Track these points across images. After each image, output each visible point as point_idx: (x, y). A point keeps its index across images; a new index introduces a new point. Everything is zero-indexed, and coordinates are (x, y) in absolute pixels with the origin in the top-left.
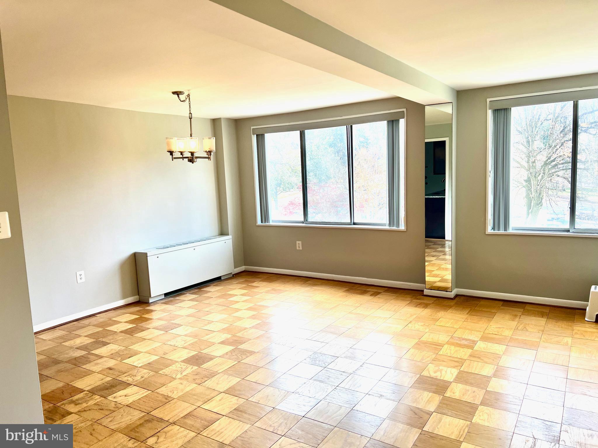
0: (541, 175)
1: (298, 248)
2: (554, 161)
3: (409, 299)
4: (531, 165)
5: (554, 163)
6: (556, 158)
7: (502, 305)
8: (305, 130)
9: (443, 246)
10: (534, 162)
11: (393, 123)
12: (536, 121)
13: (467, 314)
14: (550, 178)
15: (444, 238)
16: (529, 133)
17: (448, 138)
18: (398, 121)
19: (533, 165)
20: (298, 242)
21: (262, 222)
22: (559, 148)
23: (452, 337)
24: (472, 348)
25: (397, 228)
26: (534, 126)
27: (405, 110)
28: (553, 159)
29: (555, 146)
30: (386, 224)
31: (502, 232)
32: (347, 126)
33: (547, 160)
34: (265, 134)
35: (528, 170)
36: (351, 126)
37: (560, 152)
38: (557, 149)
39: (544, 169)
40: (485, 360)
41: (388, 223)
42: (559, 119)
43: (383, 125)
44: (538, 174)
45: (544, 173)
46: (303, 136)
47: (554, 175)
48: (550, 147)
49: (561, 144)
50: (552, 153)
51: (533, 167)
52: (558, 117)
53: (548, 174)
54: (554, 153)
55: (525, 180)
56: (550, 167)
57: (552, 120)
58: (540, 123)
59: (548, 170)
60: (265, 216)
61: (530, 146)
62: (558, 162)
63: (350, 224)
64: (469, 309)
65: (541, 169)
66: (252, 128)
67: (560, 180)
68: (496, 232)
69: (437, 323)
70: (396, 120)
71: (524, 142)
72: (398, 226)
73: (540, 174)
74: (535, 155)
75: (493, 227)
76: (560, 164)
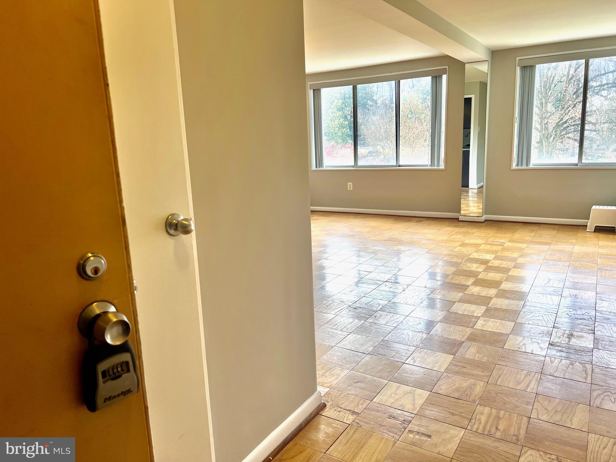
0: (553, 137)
1: (349, 189)
2: (566, 122)
3: (448, 223)
4: (544, 127)
5: (565, 125)
6: (568, 119)
7: (522, 225)
8: (358, 85)
9: (468, 192)
10: (547, 124)
11: (436, 79)
12: (550, 83)
13: (496, 230)
14: (561, 140)
15: (468, 187)
16: (543, 95)
17: (474, 95)
18: (441, 77)
19: (545, 127)
20: (349, 184)
21: (316, 167)
22: (571, 109)
23: (486, 241)
24: (503, 246)
25: (437, 168)
26: (548, 88)
27: (447, 67)
28: (565, 120)
29: (567, 108)
30: (428, 165)
31: (524, 167)
32: (395, 81)
33: (559, 122)
34: (321, 89)
35: (540, 132)
36: (399, 81)
37: (572, 114)
38: (569, 110)
39: (556, 130)
40: (514, 251)
41: (430, 164)
42: (572, 81)
43: (428, 80)
44: (549, 136)
45: (556, 135)
46: (355, 90)
47: (566, 137)
48: (563, 108)
49: (573, 105)
50: (564, 114)
51: (546, 129)
52: (571, 79)
53: (560, 135)
54: (567, 115)
55: (536, 142)
56: (562, 128)
57: (565, 82)
58: (553, 85)
59: (560, 131)
60: (319, 161)
61: (544, 108)
62: (569, 123)
63: (396, 166)
64: (497, 228)
65: (553, 130)
66: (309, 83)
67: (571, 141)
68: (520, 167)
69: (474, 235)
70: (439, 76)
71: (537, 104)
72: (438, 165)
73: (551, 136)
74: (548, 116)
75: (517, 164)
76: (572, 126)
